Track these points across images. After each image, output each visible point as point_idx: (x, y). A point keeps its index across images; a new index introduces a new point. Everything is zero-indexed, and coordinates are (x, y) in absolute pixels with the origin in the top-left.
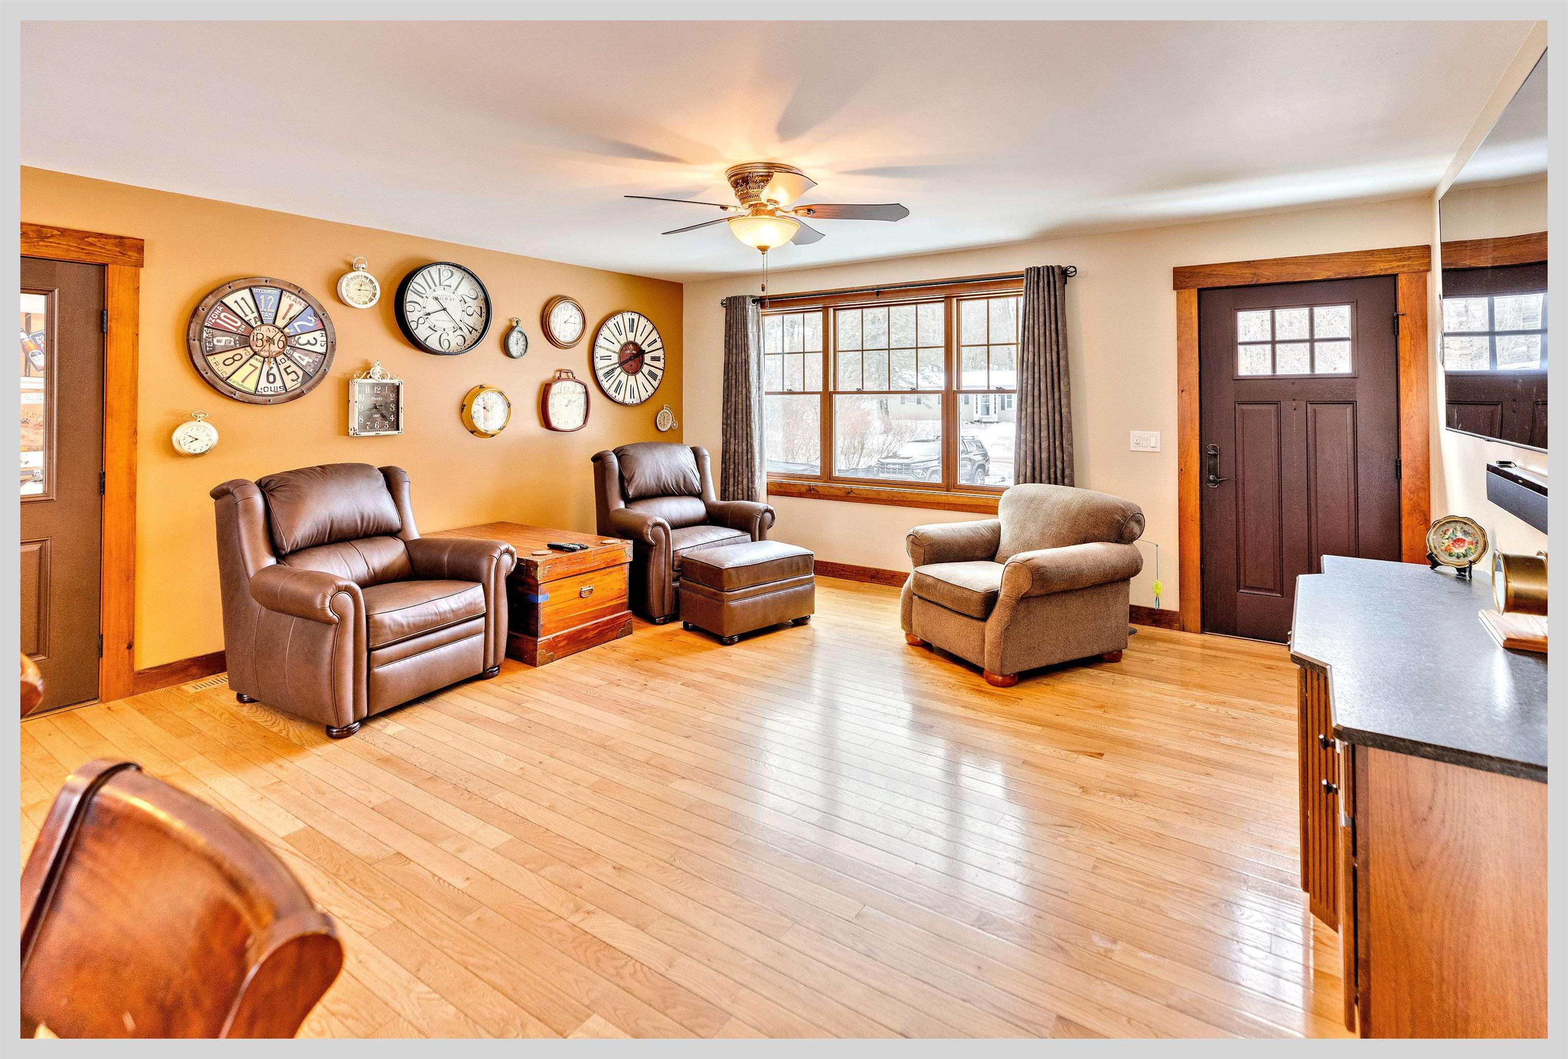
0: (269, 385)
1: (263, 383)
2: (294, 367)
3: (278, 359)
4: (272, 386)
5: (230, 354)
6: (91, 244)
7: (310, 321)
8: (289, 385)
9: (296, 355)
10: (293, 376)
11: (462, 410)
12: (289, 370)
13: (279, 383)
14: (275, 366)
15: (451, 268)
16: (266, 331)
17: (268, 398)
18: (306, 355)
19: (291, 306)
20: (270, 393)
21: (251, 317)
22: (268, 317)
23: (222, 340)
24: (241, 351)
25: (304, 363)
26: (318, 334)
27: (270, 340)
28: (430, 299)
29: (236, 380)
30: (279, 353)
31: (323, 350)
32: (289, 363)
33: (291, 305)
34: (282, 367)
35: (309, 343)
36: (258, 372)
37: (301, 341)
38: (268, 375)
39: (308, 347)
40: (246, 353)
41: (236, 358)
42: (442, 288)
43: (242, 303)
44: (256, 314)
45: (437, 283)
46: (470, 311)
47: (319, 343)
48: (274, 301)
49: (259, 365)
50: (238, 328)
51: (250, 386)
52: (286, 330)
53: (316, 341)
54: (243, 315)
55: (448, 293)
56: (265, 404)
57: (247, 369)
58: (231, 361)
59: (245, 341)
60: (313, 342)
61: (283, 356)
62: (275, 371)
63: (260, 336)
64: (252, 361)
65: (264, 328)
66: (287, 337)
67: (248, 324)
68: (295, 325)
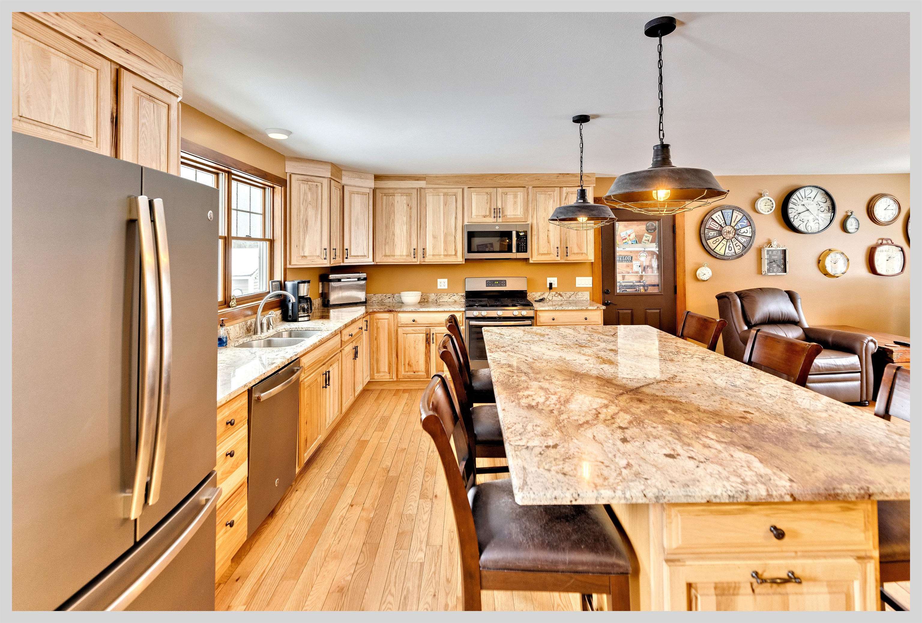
1: (727, 251)
2: (739, 244)
3: (732, 240)
4: (730, 252)
5: (715, 239)
7: (744, 222)
8: (737, 251)
9: (739, 238)
10: (739, 247)
11: (819, 263)
12: (737, 245)
13: (733, 251)
14: (731, 243)
15: (811, 188)
16: (728, 228)
17: (729, 257)
18: (743, 238)
20: (730, 255)
21: (722, 223)
22: (728, 222)
23: (712, 233)
25: (743, 241)
26: (748, 228)
27: (729, 232)
28: (800, 205)
29: (717, 250)
30: (733, 238)
31: (750, 235)
32: (737, 241)
33: (737, 216)
34: (734, 244)
35: (744, 232)
36: (725, 246)
37: (742, 232)
38: (729, 247)
39: (744, 234)
40: (720, 238)
41: (718, 240)
42: (806, 199)
43: (718, 217)
44: (724, 221)
45: (804, 197)
46: (822, 209)
47: (749, 232)
48: (730, 214)
49: (725, 243)
50: (717, 228)
51: (722, 252)
52: (735, 227)
53: (747, 231)
54: (719, 222)
55: (810, 201)
56: (728, 259)
57: (721, 245)
58: (715, 242)
59: (720, 233)
60: (746, 231)
62: (731, 245)
63: (726, 231)
64: (723, 242)
65: (727, 227)
66: (736, 230)
67: (721, 226)
68: (739, 225)
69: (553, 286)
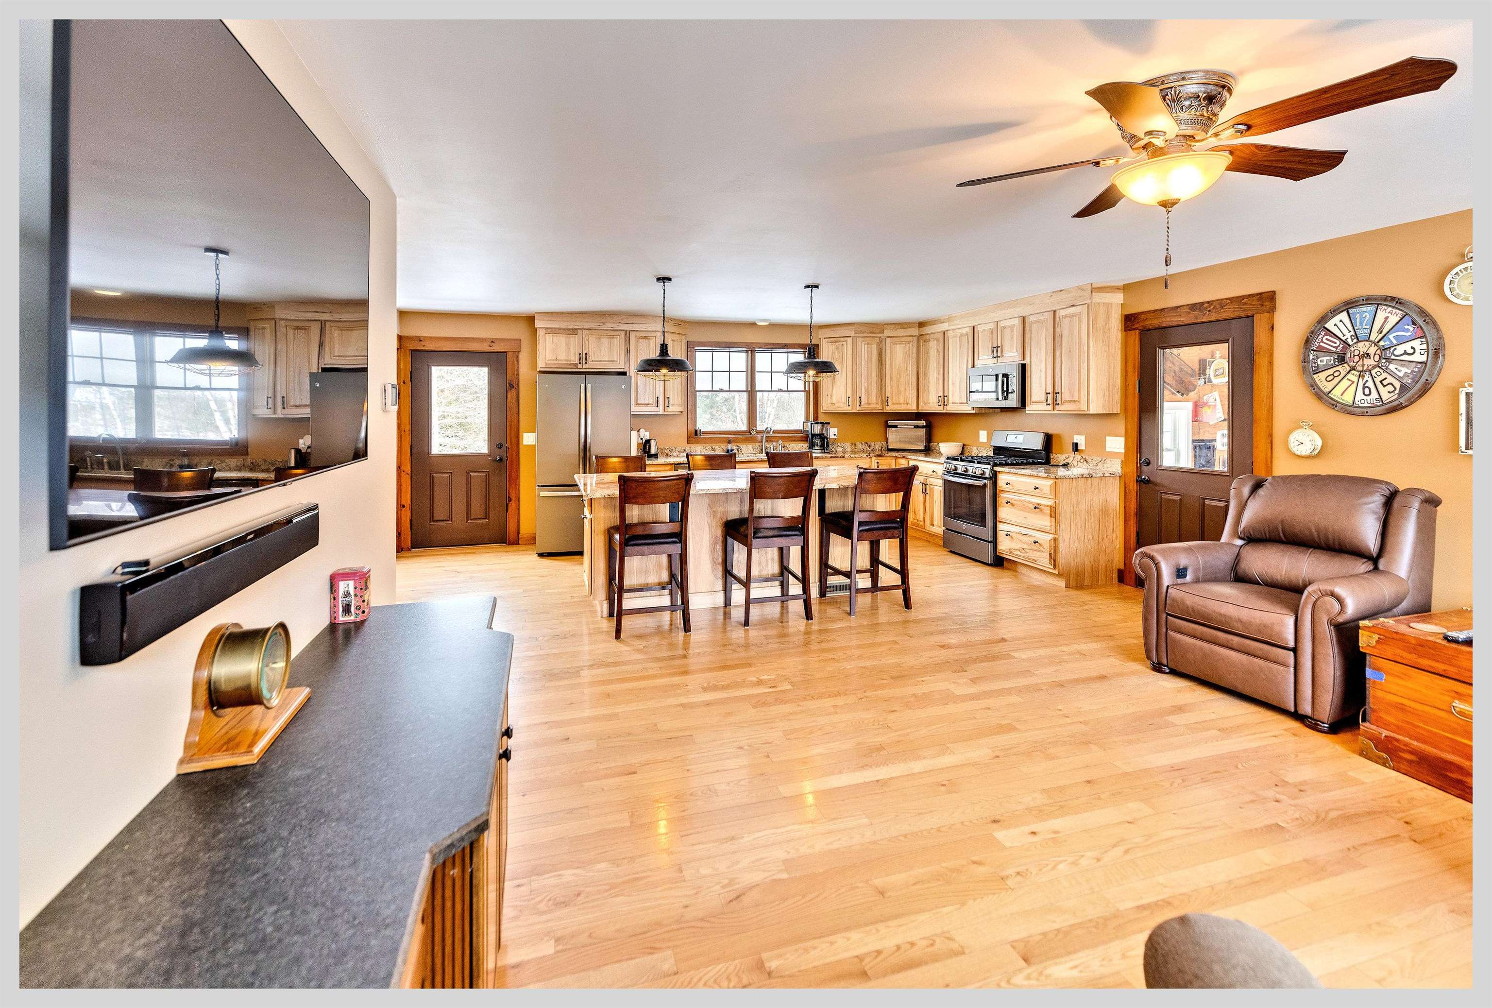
0: (1365, 398)
1: (1360, 396)
2: (1390, 379)
3: (1373, 372)
4: (1368, 398)
5: (1331, 371)
6: (1245, 304)
7: (1407, 330)
8: (1386, 396)
9: (1392, 367)
10: (1390, 388)
12: (1385, 382)
13: (1374, 395)
14: (1370, 380)
16: (1362, 347)
17: (1365, 410)
18: (1403, 366)
19: (1386, 318)
20: (1366, 405)
21: (1348, 336)
22: (1363, 333)
23: (1323, 360)
24: (1339, 368)
25: (1401, 374)
26: (1416, 343)
27: (1366, 355)
29: (1336, 394)
30: (1374, 367)
31: (1423, 358)
32: (1384, 375)
33: (1388, 316)
34: (1377, 380)
35: (1405, 353)
36: (1354, 385)
37: (1396, 353)
38: (1364, 388)
39: (1405, 357)
40: (1343, 369)
41: (1337, 373)
43: (1340, 325)
44: (1352, 333)
47: (1418, 351)
48: (1368, 316)
49: (1355, 379)
50: (1336, 348)
51: (1348, 398)
52: (1382, 343)
53: (1414, 350)
54: (1340, 336)
56: (1362, 415)
57: (1345, 383)
58: (1332, 377)
59: (1343, 358)
60: (1411, 351)
61: (1378, 369)
62: (1370, 384)
63: (1357, 353)
64: (1350, 376)
65: (1361, 344)
66: (1383, 349)
67: (1345, 342)
68: (1391, 337)
69: (1079, 448)
